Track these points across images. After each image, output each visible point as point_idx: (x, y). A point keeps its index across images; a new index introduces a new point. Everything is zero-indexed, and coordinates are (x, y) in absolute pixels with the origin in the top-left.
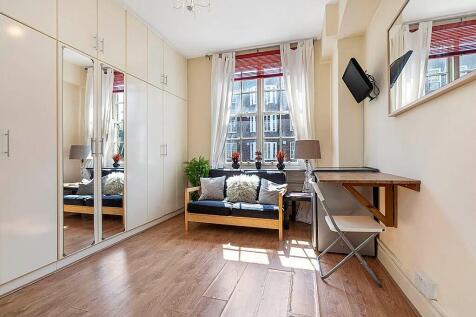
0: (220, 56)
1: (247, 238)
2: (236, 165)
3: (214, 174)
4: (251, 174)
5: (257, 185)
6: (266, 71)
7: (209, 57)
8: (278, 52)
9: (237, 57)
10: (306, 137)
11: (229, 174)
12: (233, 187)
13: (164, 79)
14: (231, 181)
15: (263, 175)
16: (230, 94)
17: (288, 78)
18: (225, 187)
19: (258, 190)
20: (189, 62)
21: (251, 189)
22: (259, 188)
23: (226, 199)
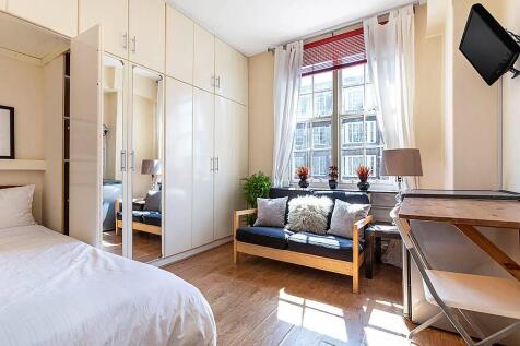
0: (285, 47)
1: (306, 283)
2: (303, 183)
3: (275, 193)
4: (320, 195)
5: (327, 210)
6: (346, 59)
7: (271, 51)
8: (360, 31)
9: (305, 47)
11: (292, 195)
12: (296, 211)
13: (216, 82)
14: (295, 203)
17: (375, 64)
18: (287, 211)
19: (329, 217)
20: (250, 61)
21: (319, 216)
22: (330, 214)
23: (287, 226)
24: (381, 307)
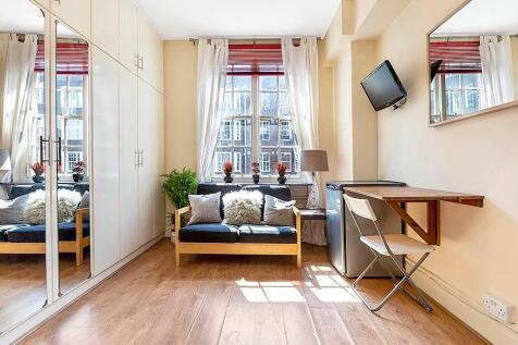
0: (209, 41)
2: (228, 179)
3: (204, 189)
4: (253, 189)
5: (260, 203)
6: (263, 67)
7: (194, 42)
8: (279, 46)
9: (231, 47)
10: (310, 146)
11: (224, 190)
12: (233, 205)
13: (139, 63)
14: (229, 198)
15: (266, 190)
16: (222, 90)
18: (222, 206)
19: (262, 209)
20: (166, 45)
21: (255, 208)
22: (263, 206)
23: (225, 221)
24: (323, 273)
